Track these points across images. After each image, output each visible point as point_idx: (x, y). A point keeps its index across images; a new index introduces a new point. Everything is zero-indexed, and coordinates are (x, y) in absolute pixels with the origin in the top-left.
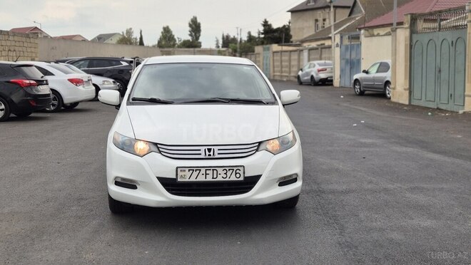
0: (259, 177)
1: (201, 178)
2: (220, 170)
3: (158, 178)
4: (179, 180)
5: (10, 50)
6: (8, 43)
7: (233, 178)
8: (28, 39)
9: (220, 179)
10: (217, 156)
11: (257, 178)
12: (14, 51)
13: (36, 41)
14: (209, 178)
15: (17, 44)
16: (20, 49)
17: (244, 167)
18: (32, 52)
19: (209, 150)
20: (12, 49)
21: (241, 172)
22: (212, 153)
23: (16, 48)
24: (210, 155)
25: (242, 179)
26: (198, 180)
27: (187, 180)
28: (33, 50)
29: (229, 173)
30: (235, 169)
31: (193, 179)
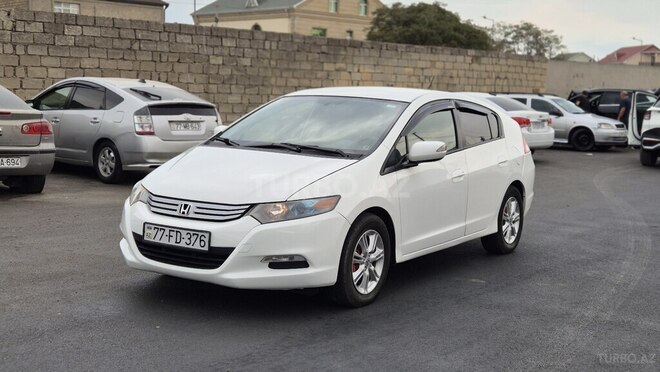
0: (231, 249)
1: (165, 241)
2: (184, 233)
3: (134, 233)
4: (145, 238)
5: (498, 77)
6: (497, 68)
7: (197, 246)
8: (530, 64)
9: (183, 244)
10: (191, 215)
11: (228, 251)
12: (506, 78)
13: (544, 66)
14: (172, 242)
15: (512, 69)
16: (516, 76)
17: (210, 233)
18: (535, 81)
19: (186, 206)
20: (502, 76)
21: (206, 240)
22: (186, 211)
23: (509, 75)
24: (183, 213)
25: (206, 248)
26: (161, 242)
27: (152, 240)
28: (537, 77)
29: (193, 239)
30: (200, 234)
31: (157, 240)
